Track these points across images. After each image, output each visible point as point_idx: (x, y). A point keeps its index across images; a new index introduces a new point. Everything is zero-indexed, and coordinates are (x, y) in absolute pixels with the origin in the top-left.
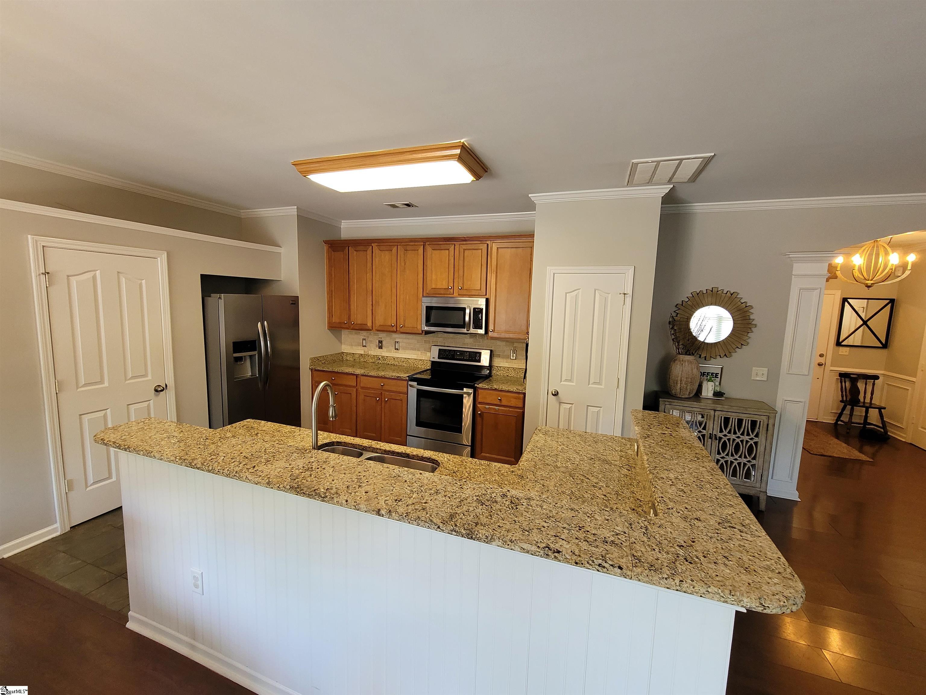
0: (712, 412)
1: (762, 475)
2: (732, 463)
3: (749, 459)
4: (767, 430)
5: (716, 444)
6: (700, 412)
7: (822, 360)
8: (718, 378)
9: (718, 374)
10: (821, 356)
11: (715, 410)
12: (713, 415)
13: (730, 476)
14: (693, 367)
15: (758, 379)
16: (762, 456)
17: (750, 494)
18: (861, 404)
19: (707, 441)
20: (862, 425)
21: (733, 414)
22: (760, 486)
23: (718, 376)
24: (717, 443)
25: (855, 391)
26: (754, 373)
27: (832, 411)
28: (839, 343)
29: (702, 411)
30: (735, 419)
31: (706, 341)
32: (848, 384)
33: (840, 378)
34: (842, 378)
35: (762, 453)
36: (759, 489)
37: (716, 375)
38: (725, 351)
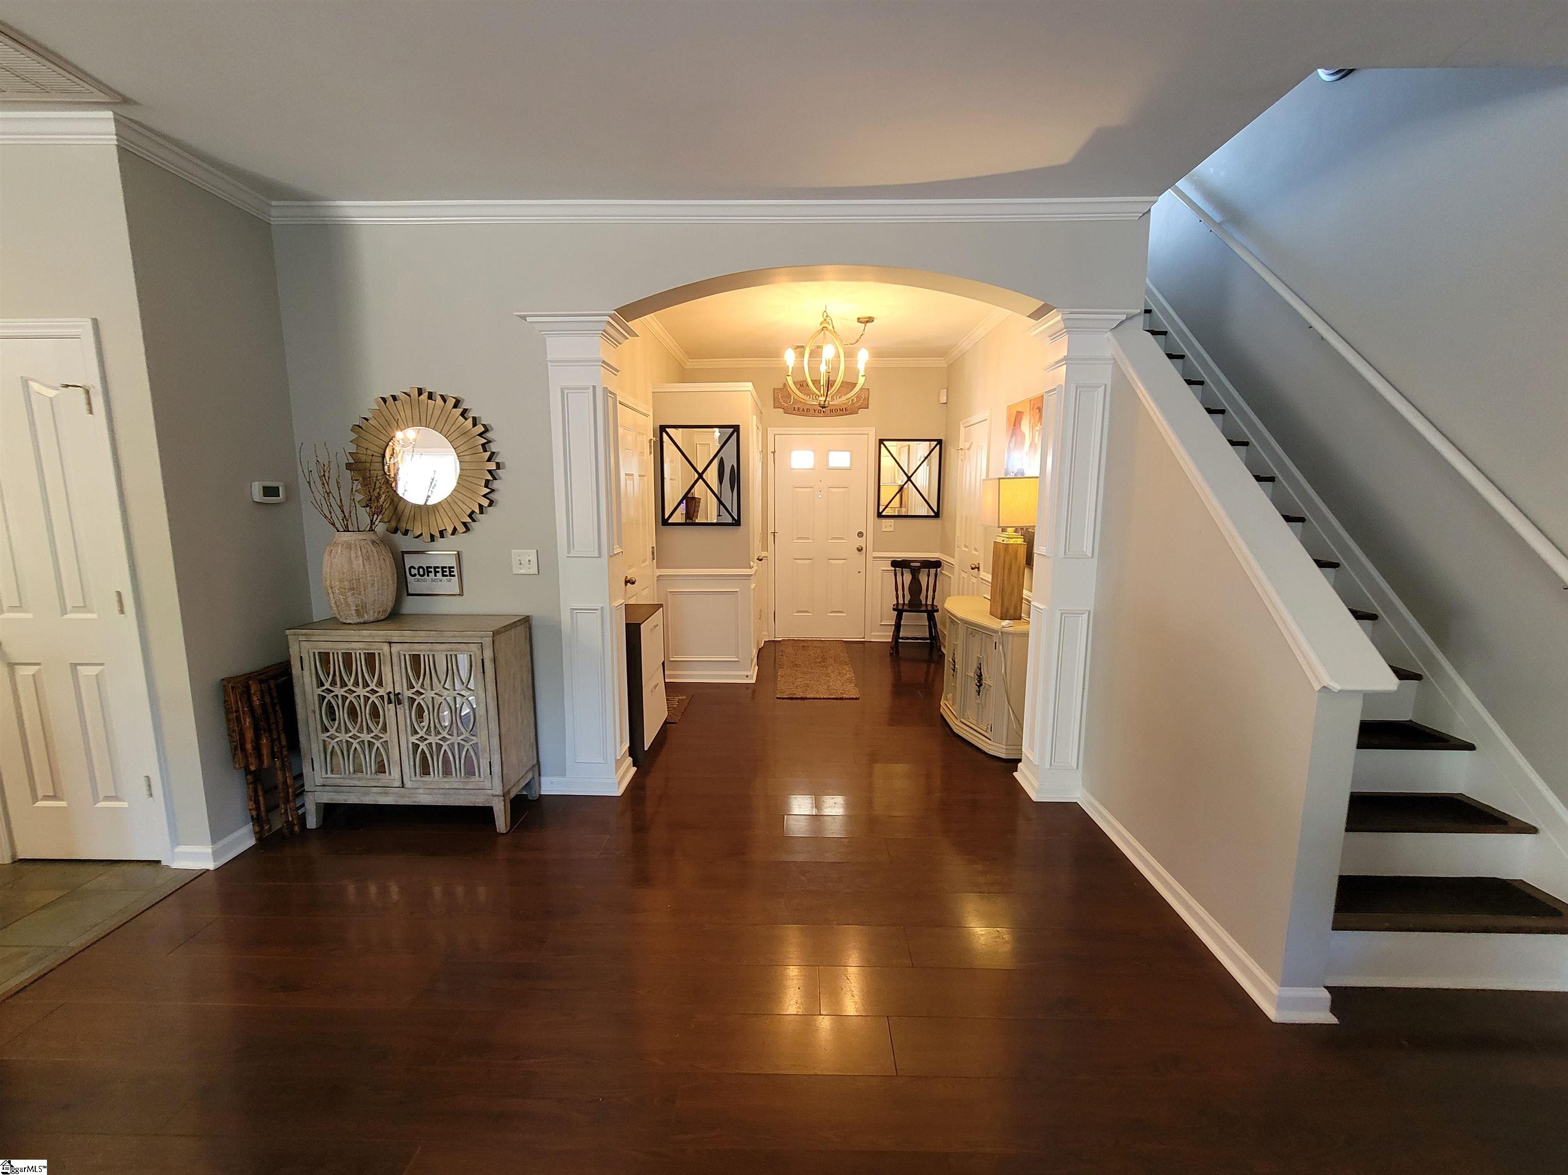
0: (386, 647)
1: (490, 762)
2: (439, 746)
3: (465, 735)
4: (484, 672)
5: (405, 713)
6: (365, 649)
7: (861, 542)
8: (454, 576)
9: (453, 567)
10: (860, 534)
11: (390, 643)
12: (388, 651)
13: (441, 775)
14: (353, 555)
15: (522, 571)
16: (484, 724)
17: (477, 805)
18: (924, 608)
19: (389, 710)
20: (929, 641)
21: (422, 647)
22: (490, 784)
23: (453, 572)
24: (407, 711)
25: (915, 588)
26: (515, 562)
27: (881, 622)
28: (880, 515)
29: (367, 647)
30: (429, 655)
31: (429, 503)
32: (908, 578)
33: (893, 569)
34: (897, 569)
35: (484, 718)
36: (490, 792)
37: (450, 572)
38: (454, 523)
